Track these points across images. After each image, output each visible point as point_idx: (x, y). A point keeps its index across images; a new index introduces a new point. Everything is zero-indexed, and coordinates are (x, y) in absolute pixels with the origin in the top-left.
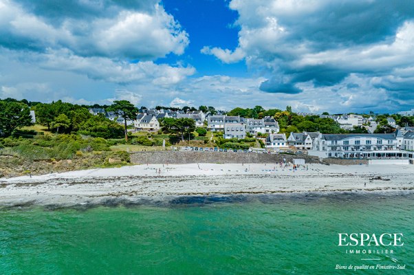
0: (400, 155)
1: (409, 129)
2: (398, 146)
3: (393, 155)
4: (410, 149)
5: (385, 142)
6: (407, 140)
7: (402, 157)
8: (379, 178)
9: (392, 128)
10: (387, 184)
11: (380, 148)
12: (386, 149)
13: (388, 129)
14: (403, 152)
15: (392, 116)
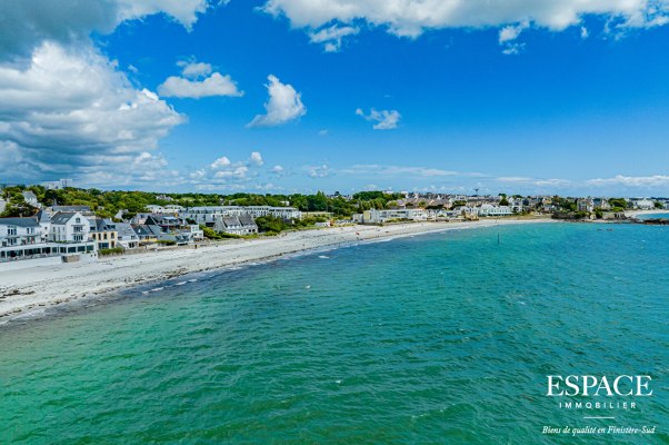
0: (47, 250)
1: (59, 209)
2: (43, 236)
3: (38, 251)
4: (62, 240)
5: (21, 231)
6: (56, 226)
7: (51, 253)
8: (16, 292)
9: (31, 207)
10: (30, 300)
11: (13, 241)
12: (24, 243)
13: (24, 210)
14: (52, 245)
15: (31, 189)
